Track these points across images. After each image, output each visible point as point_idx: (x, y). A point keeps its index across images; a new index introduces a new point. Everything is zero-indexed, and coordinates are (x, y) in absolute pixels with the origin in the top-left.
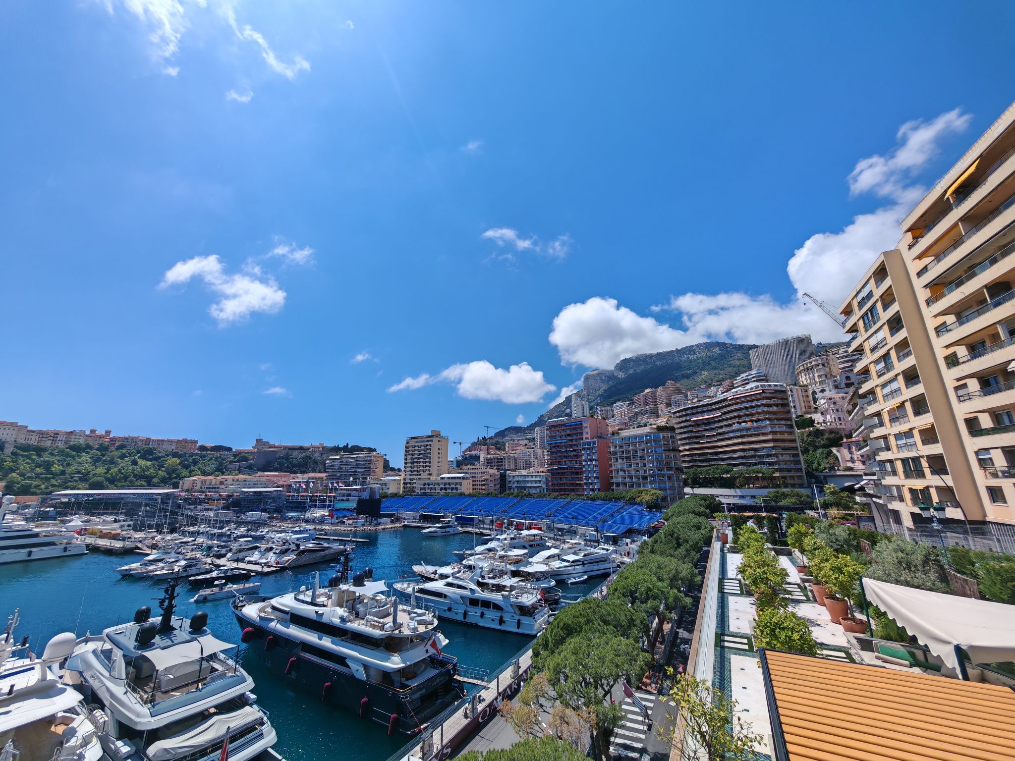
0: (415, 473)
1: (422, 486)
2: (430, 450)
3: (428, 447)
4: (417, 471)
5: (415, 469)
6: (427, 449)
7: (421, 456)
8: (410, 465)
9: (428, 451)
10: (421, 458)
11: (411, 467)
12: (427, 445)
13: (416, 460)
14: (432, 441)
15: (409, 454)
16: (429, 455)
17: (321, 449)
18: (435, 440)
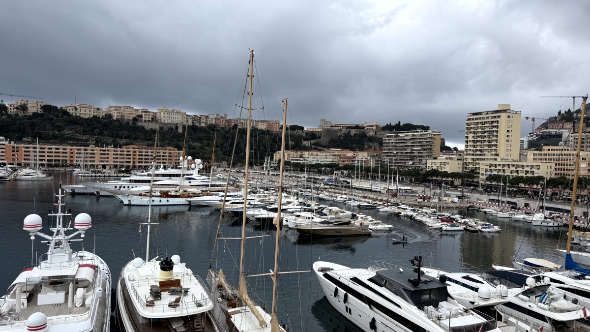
0: (478, 153)
1: (488, 167)
2: (497, 127)
3: (494, 124)
4: (481, 151)
5: (479, 148)
6: (493, 127)
7: (486, 134)
8: (472, 144)
9: (495, 129)
10: (485, 136)
11: (474, 146)
12: (493, 122)
13: (479, 139)
14: (499, 117)
15: (470, 132)
16: (495, 134)
17: (374, 128)
18: (504, 116)
